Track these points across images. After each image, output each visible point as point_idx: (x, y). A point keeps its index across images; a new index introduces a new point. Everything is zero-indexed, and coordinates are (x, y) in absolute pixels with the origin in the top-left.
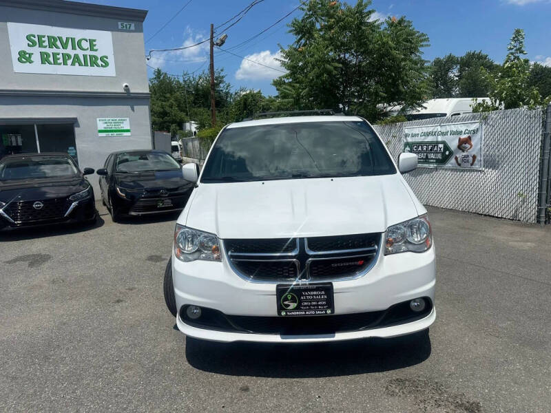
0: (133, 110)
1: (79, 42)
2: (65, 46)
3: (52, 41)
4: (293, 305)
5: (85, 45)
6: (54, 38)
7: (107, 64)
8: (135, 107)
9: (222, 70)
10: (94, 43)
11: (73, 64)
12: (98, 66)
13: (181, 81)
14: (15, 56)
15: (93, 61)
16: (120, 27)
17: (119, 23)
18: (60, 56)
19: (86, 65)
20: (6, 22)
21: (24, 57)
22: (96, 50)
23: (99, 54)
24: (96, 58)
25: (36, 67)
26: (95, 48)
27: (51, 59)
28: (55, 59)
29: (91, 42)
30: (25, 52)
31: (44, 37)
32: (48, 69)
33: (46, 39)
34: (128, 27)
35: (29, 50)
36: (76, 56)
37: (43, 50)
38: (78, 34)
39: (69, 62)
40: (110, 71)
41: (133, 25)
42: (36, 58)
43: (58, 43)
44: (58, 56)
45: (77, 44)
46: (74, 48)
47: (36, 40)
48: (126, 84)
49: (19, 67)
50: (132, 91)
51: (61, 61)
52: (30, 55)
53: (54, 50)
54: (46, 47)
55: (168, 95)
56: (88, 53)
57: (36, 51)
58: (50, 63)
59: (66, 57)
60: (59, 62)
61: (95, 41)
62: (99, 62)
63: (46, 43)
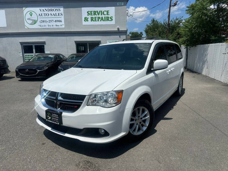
0: (120, 37)
1: (104, 12)
2: (98, 14)
3: (95, 13)
4: (50, 118)
5: (105, 13)
6: (95, 11)
7: (112, 20)
8: (121, 36)
9: (182, 17)
10: (108, 12)
11: (101, 21)
12: (109, 21)
13: (162, 23)
14: (83, 19)
15: (107, 19)
16: (118, 5)
17: (118, 3)
18: (97, 18)
19: (105, 21)
20: (82, 7)
21: (86, 19)
22: (109, 15)
23: (109, 16)
24: (108, 17)
25: (90, 23)
26: (109, 14)
27: (94, 19)
28: (95, 19)
29: (107, 12)
30: (86, 18)
31: (92, 11)
32: (93, 23)
33: (93, 12)
34: (121, 4)
35: (87, 17)
36: (102, 18)
37: (92, 16)
38: (103, 9)
39: (100, 20)
40: (113, 22)
41: (123, 3)
42: (89, 19)
43: (97, 13)
44: (96, 18)
45: (102, 13)
46: (101, 15)
47: (90, 13)
48: (118, 27)
49: (84, 23)
50: (120, 30)
51: (97, 20)
52: (88, 18)
53: (95, 16)
54: (92, 15)
55: (156, 30)
56: (106, 16)
57: (90, 17)
58: (93, 21)
59: (99, 18)
60: (96, 20)
61: (109, 11)
62: (110, 19)
63: (93, 14)
